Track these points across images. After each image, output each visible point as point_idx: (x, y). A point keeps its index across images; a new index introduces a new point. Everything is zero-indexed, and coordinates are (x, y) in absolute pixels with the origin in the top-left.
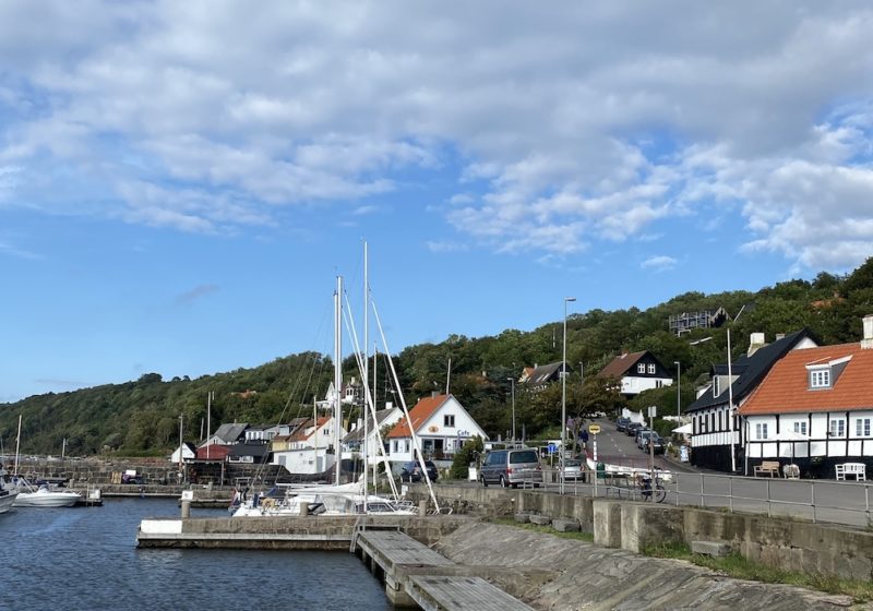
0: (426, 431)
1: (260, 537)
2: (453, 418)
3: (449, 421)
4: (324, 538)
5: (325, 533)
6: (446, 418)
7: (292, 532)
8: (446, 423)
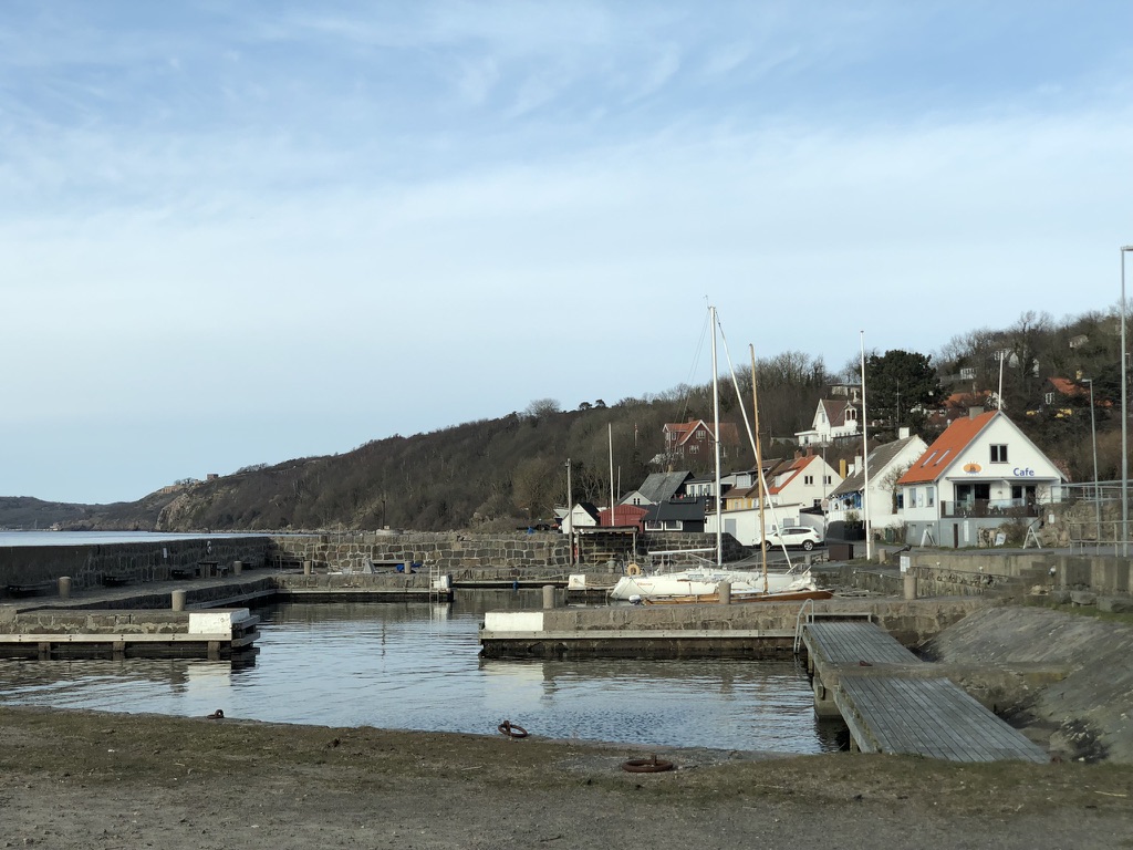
0: (959, 471)
1: (658, 634)
2: (1004, 449)
3: (999, 453)
4: (754, 634)
5: (756, 627)
6: (994, 449)
7: (705, 626)
8: (994, 458)
